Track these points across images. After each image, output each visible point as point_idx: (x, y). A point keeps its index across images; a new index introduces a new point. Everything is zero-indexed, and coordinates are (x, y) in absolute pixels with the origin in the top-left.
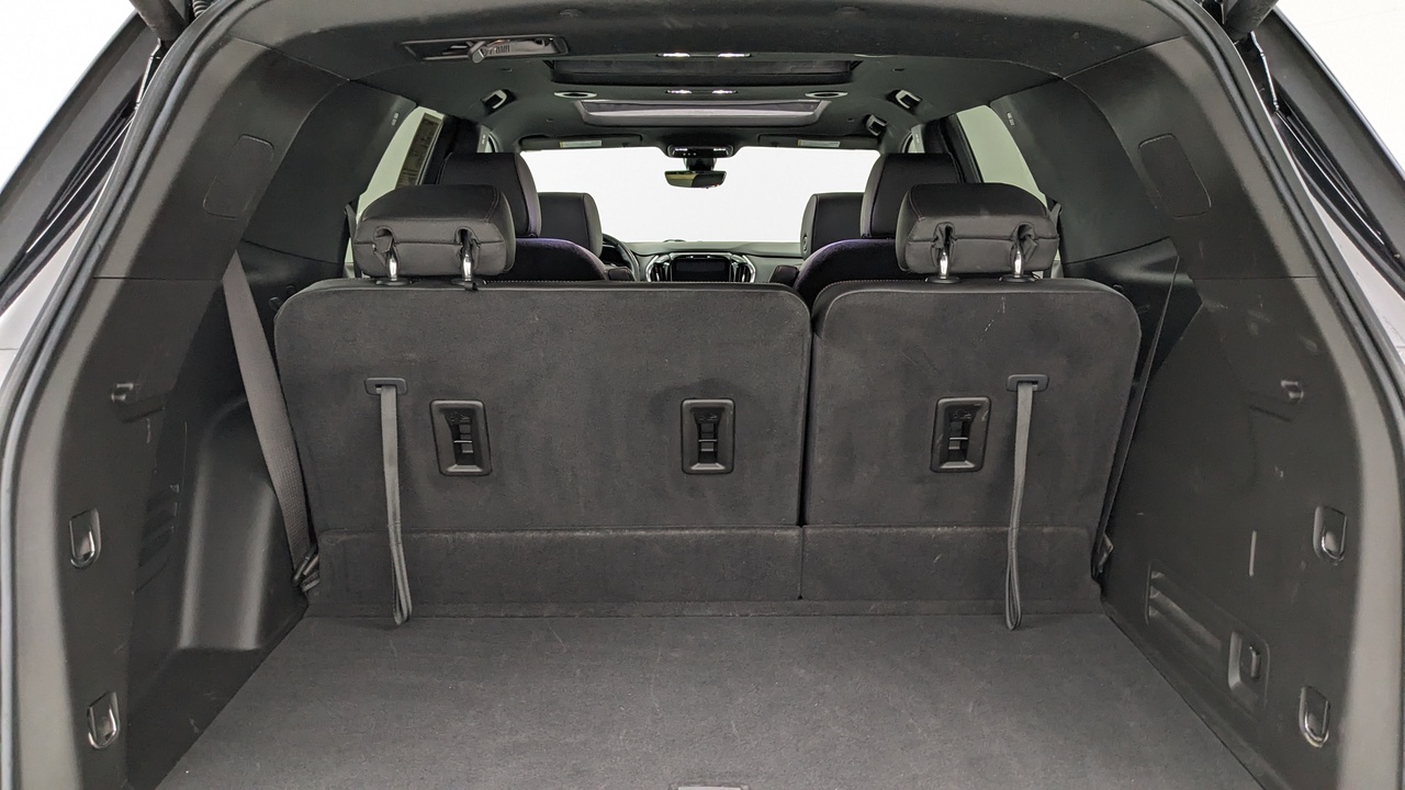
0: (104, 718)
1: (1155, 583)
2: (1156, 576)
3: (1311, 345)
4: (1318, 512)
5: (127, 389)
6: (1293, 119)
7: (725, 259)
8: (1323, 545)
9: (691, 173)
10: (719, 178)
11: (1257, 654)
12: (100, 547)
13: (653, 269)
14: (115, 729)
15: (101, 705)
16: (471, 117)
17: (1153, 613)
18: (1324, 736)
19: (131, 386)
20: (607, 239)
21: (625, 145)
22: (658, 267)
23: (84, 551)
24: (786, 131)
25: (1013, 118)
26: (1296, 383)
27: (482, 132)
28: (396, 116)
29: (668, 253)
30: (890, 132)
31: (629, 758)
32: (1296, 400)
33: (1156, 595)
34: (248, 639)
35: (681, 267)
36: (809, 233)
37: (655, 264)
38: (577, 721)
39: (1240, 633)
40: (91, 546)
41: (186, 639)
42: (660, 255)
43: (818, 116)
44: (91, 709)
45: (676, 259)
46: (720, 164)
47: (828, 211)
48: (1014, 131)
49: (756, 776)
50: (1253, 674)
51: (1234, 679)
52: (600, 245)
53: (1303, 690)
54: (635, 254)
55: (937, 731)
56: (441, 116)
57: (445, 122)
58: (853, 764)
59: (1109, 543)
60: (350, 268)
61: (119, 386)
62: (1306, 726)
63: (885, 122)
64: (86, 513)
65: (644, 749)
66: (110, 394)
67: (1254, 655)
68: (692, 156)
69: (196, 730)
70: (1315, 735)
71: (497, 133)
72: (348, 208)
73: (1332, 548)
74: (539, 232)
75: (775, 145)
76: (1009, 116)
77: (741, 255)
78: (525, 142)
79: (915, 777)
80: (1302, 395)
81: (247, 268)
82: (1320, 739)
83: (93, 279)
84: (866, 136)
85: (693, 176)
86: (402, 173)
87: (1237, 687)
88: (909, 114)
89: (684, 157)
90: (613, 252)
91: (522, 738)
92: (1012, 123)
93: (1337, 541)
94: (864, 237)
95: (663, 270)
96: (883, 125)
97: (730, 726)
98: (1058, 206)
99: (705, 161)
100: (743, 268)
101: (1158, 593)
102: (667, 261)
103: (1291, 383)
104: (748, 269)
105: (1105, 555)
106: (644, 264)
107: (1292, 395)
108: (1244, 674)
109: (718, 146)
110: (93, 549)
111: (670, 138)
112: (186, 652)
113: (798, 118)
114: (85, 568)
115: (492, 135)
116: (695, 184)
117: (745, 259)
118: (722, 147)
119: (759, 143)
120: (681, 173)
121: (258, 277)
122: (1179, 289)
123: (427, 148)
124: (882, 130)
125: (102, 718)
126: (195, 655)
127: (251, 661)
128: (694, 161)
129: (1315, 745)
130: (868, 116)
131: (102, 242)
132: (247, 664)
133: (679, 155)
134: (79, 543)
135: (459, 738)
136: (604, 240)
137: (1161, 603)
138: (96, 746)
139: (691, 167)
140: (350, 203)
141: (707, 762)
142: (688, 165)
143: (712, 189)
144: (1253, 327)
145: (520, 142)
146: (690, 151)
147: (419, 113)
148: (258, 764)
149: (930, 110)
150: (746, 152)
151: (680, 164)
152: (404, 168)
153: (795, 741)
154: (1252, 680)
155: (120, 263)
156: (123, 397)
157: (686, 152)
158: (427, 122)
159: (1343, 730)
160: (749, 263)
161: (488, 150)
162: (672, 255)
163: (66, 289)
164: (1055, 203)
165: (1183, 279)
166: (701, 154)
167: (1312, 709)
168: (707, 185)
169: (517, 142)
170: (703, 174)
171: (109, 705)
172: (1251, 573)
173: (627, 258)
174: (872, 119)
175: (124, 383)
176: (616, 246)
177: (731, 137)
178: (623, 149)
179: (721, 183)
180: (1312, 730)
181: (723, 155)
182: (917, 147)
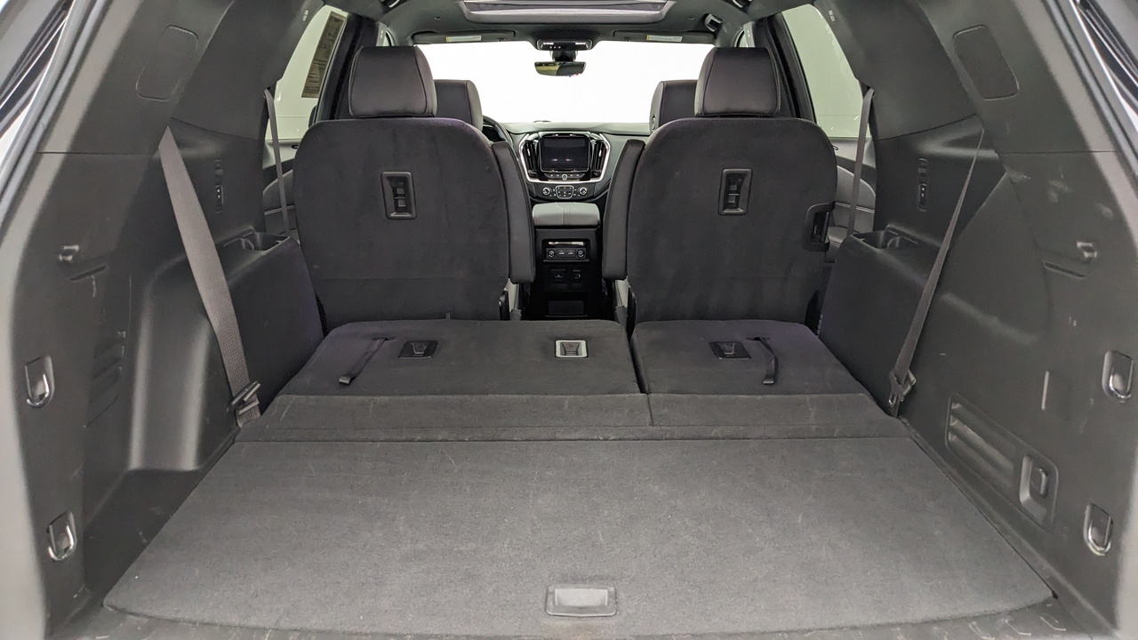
0: (62, 534)
1: (956, 414)
2: (956, 406)
3: (1107, 211)
4: (1107, 357)
5: (74, 250)
6: (1091, 11)
7: (585, 136)
8: (1111, 385)
9: (554, 64)
10: (580, 68)
11: (1046, 475)
12: (53, 391)
13: (525, 146)
14: (72, 543)
15: (59, 523)
16: (370, 15)
17: (952, 438)
18: (1106, 547)
19: (76, 248)
20: (486, 120)
21: (501, 39)
22: (529, 144)
23: (39, 392)
24: (636, 27)
25: (834, 15)
26: (1090, 245)
27: (380, 28)
28: (307, 12)
29: (537, 132)
30: (724, 28)
31: (512, 563)
32: (1090, 259)
33: (955, 423)
34: (188, 462)
35: (548, 143)
36: (657, 115)
37: (526, 141)
38: (469, 532)
39: (1030, 456)
40: (46, 387)
41: (135, 461)
42: (530, 133)
43: (664, 14)
44: (51, 527)
45: (544, 136)
46: (580, 56)
47: (673, 95)
48: (833, 26)
49: (621, 580)
50: (1042, 492)
51: (1025, 496)
52: (481, 124)
53: (1088, 508)
54: (509, 132)
55: (773, 539)
56: (345, 14)
57: (349, 19)
58: (703, 569)
59: (912, 378)
60: (270, 145)
61: (66, 248)
62: (1090, 537)
63: (721, 20)
64: (40, 360)
65: (526, 556)
66: (58, 254)
67: (1044, 476)
68: (557, 49)
69: (145, 541)
70: (1097, 545)
71: (394, 29)
72: (267, 92)
73: (1119, 387)
74: (435, 112)
75: (627, 39)
76: (831, 13)
77: (598, 133)
78: (417, 37)
79: (756, 580)
80: (1096, 254)
81: (180, 144)
82: (1102, 549)
83: (38, 154)
84: (705, 32)
85: (557, 68)
86: (313, 63)
87: (1028, 501)
88: (741, 12)
89: (550, 50)
90: (492, 130)
91: (421, 546)
92: (833, 19)
93: (1124, 379)
94: (698, 116)
95: (533, 146)
96: (719, 22)
97: (597, 535)
98: (871, 92)
99: (568, 53)
100: (600, 144)
101: (957, 421)
102: (537, 139)
103: (1085, 244)
104: (604, 146)
105: (909, 387)
106: (517, 141)
107: (1086, 255)
108: (1033, 492)
109: (579, 40)
110: (48, 390)
111: (539, 33)
112: (137, 472)
113: (648, 16)
114: (39, 407)
115: (389, 31)
116: (559, 73)
117: (602, 137)
118: (582, 41)
119: (614, 37)
120: (547, 64)
121: (191, 153)
122: (981, 163)
123: (334, 42)
124: (717, 26)
125: (61, 533)
126: (144, 475)
127: (191, 479)
128: (559, 54)
129: (1098, 554)
130: (707, 15)
131: (45, 121)
132: (189, 481)
133: (546, 48)
134: (34, 384)
135: (368, 547)
136: (484, 120)
137: (962, 430)
138: (56, 558)
139: (557, 58)
140: (269, 89)
141: (578, 566)
142: (554, 57)
143: (574, 77)
144: (1054, 196)
145: (413, 37)
146: (555, 44)
147: (326, 12)
148: (197, 572)
149: (759, 9)
150: (602, 45)
151: (547, 56)
152: (315, 59)
153: (652, 548)
154: (1041, 497)
155: (62, 140)
156: (70, 258)
157: (553, 46)
158: (333, 19)
159: (1123, 543)
160: (605, 140)
161: (386, 44)
162: (541, 134)
163: (14, 162)
164: (868, 88)
165: (990, 154)
166: (564, 47)
167: (1096, 523)
168: (570, 74)
169: (409, 37)
170: (566, 64)
171: (67, 522)
172: (1043, 407)
173: (502, 136)
174: (710, 18)
175: (71, 245)
176: (494, 126)
177: (590, 33)
178: (499, 43)
179: (581, 72)
180: (1095, 541)
181: (583, 48)
182: (747, 41)
